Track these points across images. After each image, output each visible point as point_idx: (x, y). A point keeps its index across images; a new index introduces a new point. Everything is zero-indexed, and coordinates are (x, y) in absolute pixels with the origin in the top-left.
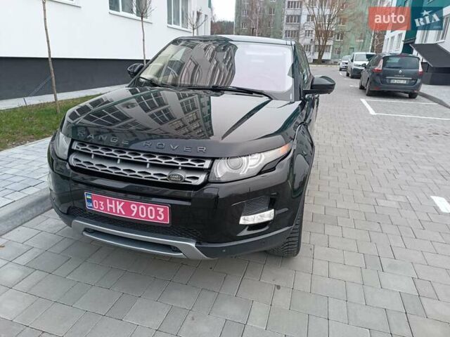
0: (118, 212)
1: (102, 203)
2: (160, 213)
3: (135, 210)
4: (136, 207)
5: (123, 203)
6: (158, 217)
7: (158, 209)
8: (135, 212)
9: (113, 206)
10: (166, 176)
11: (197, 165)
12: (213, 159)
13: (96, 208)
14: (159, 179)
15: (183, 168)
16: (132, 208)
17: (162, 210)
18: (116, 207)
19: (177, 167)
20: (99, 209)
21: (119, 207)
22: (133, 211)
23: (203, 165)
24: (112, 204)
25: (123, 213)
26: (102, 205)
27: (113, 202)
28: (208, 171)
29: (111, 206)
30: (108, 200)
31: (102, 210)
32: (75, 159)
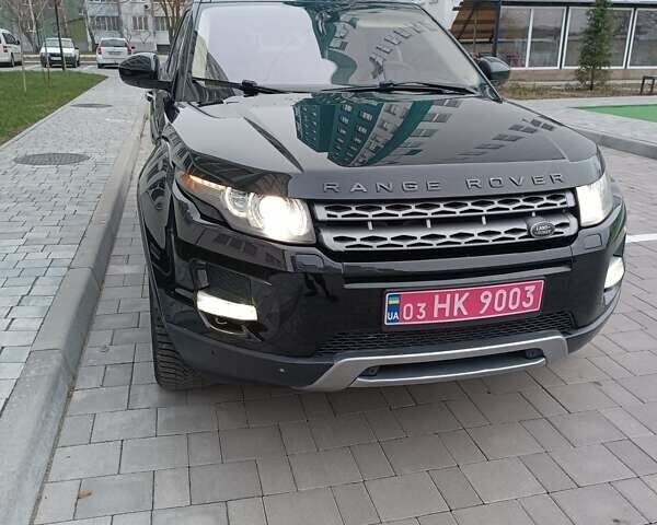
0: (455, 314)
1: (424, 305)
2: (529, 295)
3: (488, 302)
4: (490, 296)
5: (467, 294)
6: (524, 303)
7: (527, 288)
8: (486, 307)
9: (447, 306)
10: (523, 231)
11: (558, 204)
12: (573, 190)
13: (407, 320)
14: (517, 238)
15: (538, 213)
16: (483, 300)
17: (532, 288)
18: (452, 306)
19: (529, 214)
20: (415, 318)
21: (459, 304)
22: (485, 304)
23: (565, 203)
24: (445, 302)
25: (465, 313)
26: (421, 310)
27: (449, 296)
28: (575, 211)
29: (442, 306)
30: (437, 297)
31: (422, 319)
32: (337, 239)
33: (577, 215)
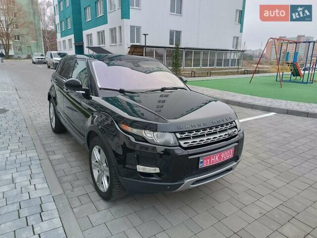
1: (208, 160)
4: (224, 155)
5: (219, 155)
6: (230, 155)
8: (222, 158)
10: (228, 134)
11: (233, 125)
12: (234, 121)
14: (227, 137)
15: (229, 129)
17: (232, 151)
19: (227, 129)
20: (207, 164)
21: (217, 158)
24: (214, 158)
25: (218, 161)
28: (236, 127)
32: (185, 143)
33: (237, 128)
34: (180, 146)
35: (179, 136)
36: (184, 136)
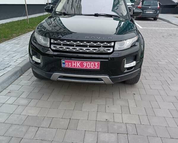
6: (95, 67)
7: (95, 63)
8: (85, 66)
9: (75, 64)
12: (115, 42)
13: (67, 66)
14: (95, 51)
15: (103, 46)
16: (84, 64)
21: (78, 64)
23: (111, 45)
25: (80, 67)
26: (70, 65)
27: (76, 62)
29: (74, 64)
30: (73, 62)
31: (70, 67)
32: (54, 47)
33: (114, 48)
34: (50, 47)
35: (52, 41)
36: (55, 42)
